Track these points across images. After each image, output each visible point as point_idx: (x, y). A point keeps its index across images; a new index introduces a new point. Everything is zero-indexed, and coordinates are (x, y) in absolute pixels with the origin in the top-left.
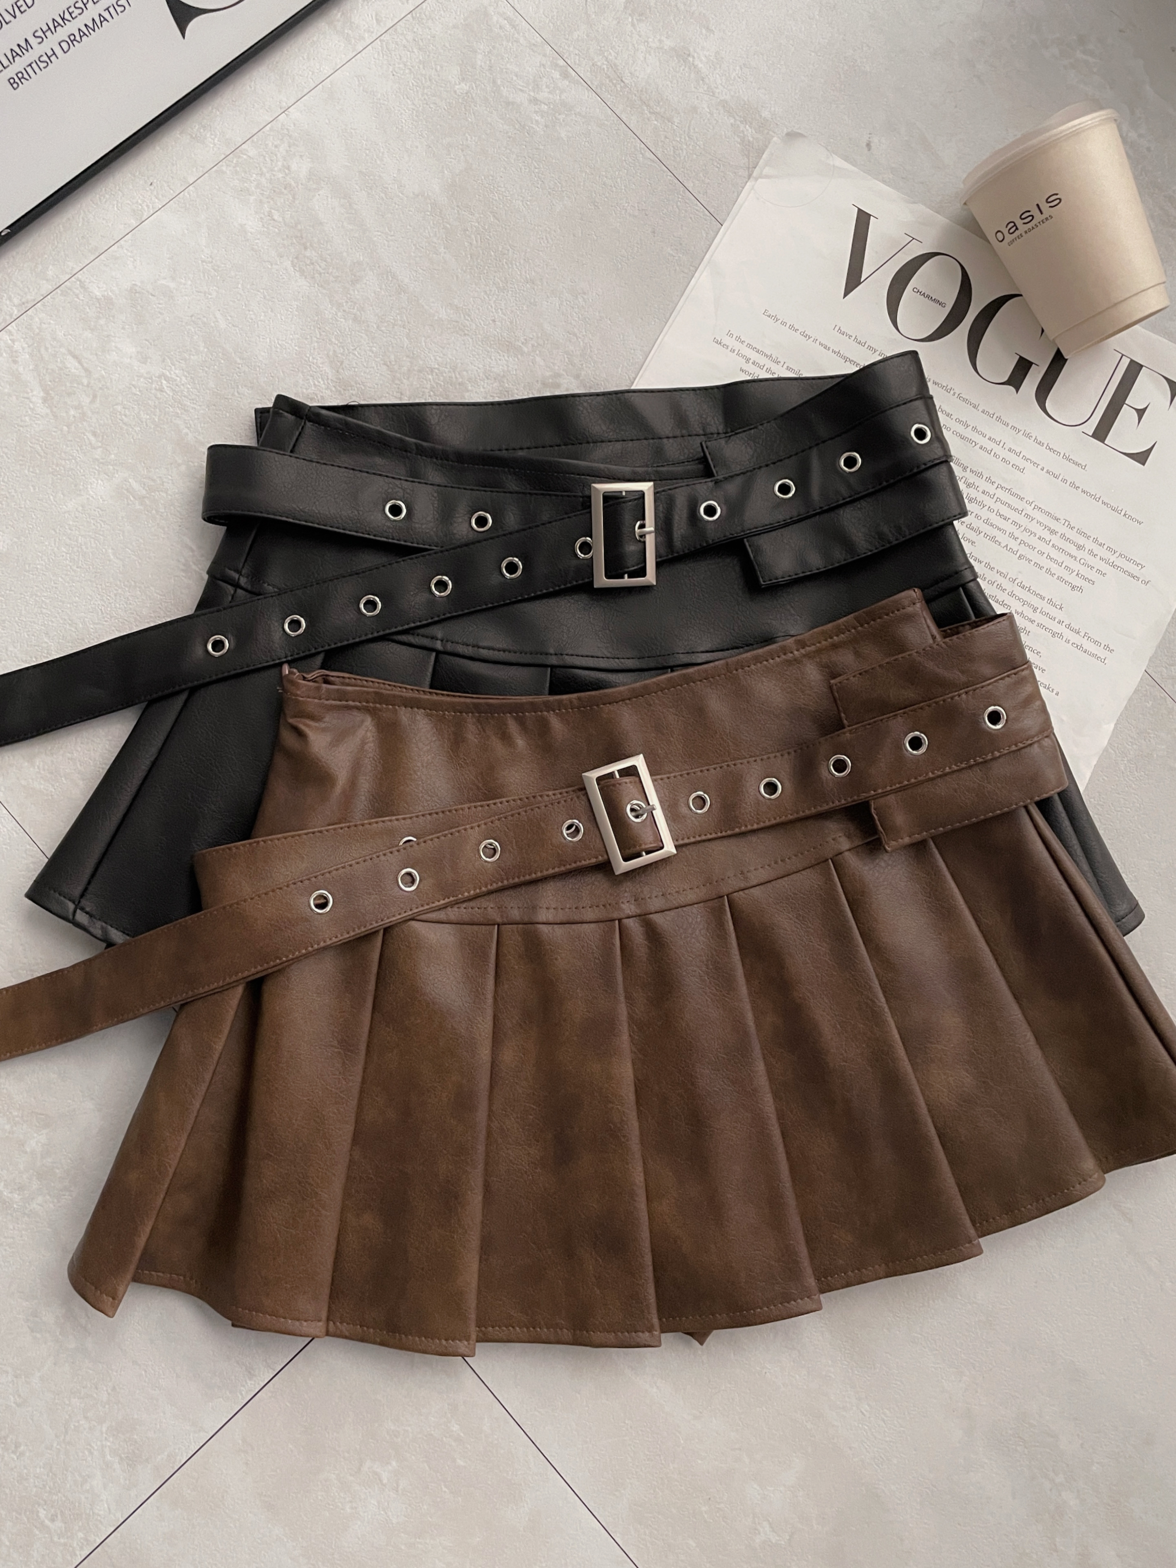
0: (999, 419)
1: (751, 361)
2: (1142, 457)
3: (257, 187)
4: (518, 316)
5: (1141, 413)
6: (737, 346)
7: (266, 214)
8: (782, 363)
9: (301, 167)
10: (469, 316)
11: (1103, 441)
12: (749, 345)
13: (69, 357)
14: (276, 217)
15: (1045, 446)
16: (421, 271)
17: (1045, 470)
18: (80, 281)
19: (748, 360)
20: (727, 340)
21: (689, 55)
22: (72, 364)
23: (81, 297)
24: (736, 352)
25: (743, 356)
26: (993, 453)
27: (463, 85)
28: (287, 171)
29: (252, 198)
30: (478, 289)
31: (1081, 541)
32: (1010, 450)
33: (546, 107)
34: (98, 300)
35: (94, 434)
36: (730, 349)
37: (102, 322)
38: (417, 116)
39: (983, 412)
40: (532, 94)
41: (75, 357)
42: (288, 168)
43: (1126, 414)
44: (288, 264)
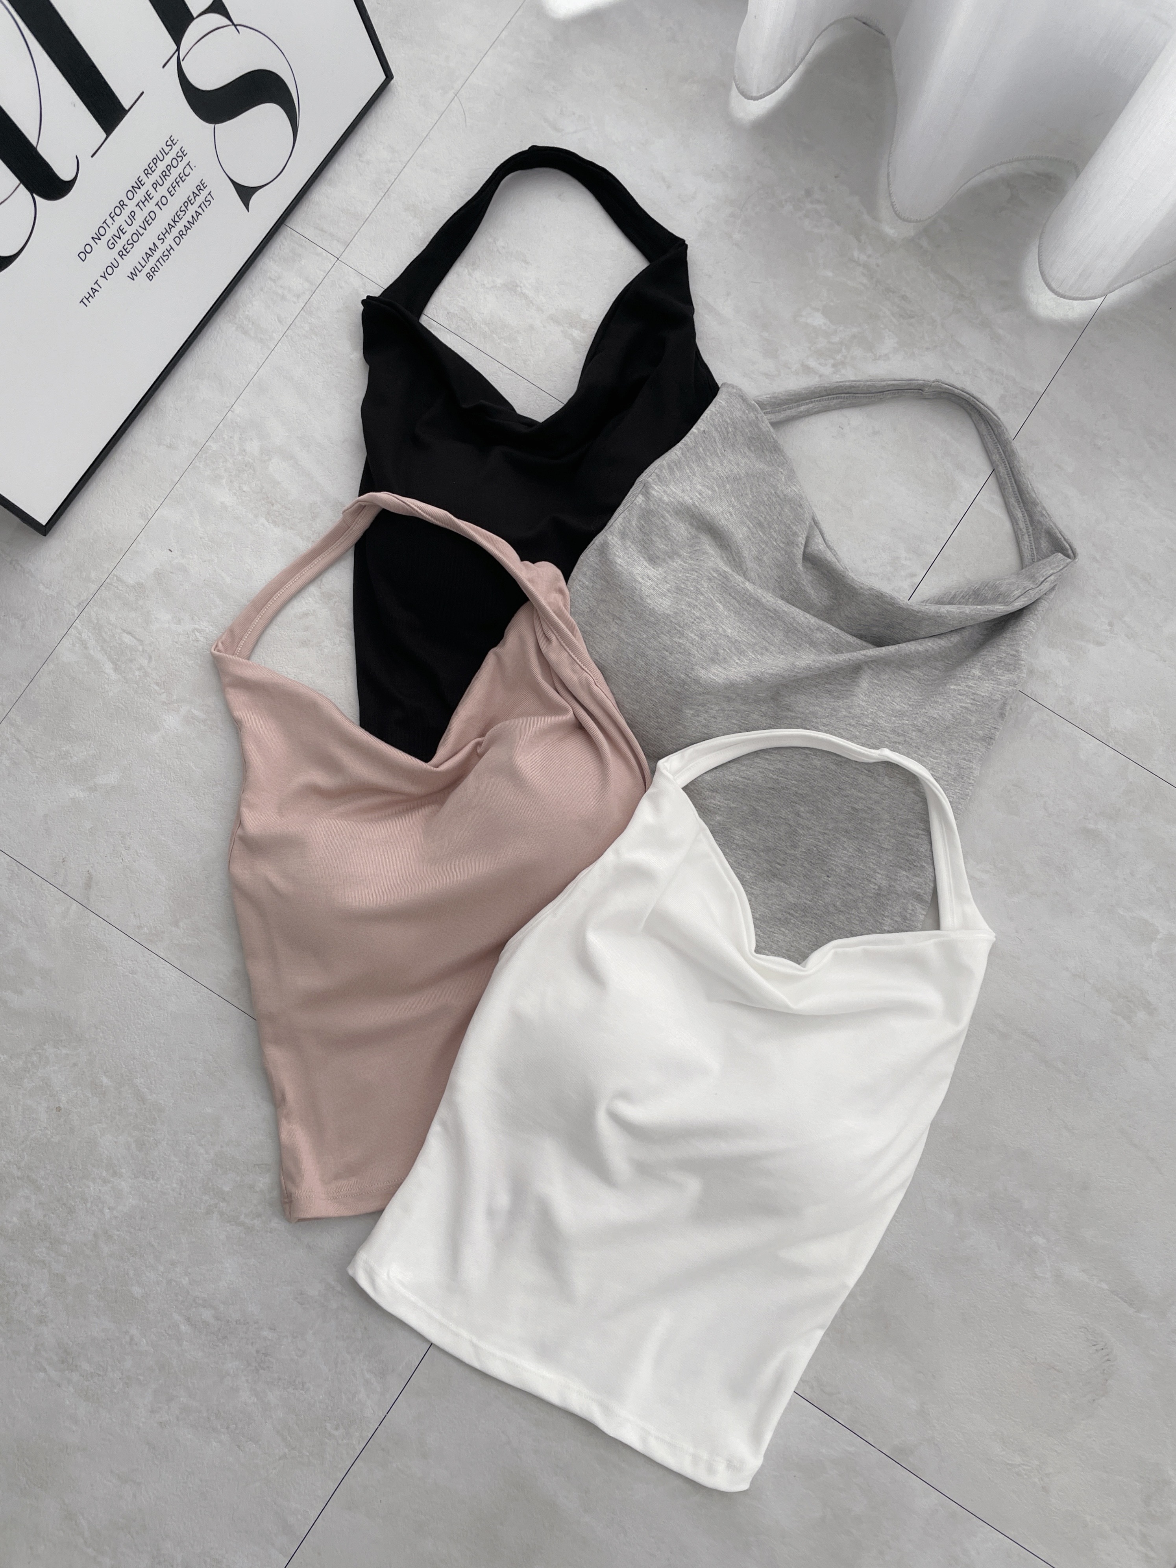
3: (225, 470)
7: (237, 489)
9: (253, 447)
13: (125, 635)
14: (244, 489)
18: (116, 576)
21: (517, 286)
22: (127, 639)
23: (120, 588)
28: (244, 453)
29: (224, 481)
34: (133, 587)
35: (157, 684)
37: (141, 602)
41: (129, 633)
42: (244, 451)
44: (262, 520)
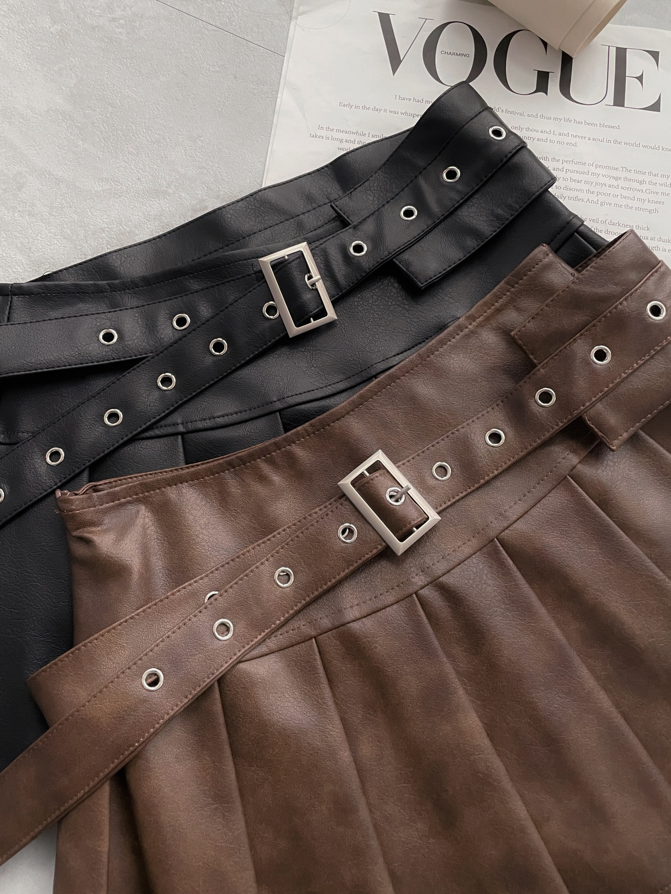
0: (542, 116)
1: (344, 141)
2: (656, 107)
4: (156, 169)
5: (640, 78)
6: (330, 134)
8: (367, 135)
10: (118, 182)
11: (623, 106)
12: (338, 131)
15: (583, 123)
16: (69, 163)
17: (591, 139)
19: (341, 141)
20: (319, 133)
24: (330, 138)
25: (337, 139)
26: (549, 141)
27: (56, 26)
30: (118, 161)
31: (641, 177)
32: (560, 134)
33: (123, 21)
36: (325, 138)
38: (28, 58)
39: (529, 116)
40: (110, 16)
43: (631, 84)
